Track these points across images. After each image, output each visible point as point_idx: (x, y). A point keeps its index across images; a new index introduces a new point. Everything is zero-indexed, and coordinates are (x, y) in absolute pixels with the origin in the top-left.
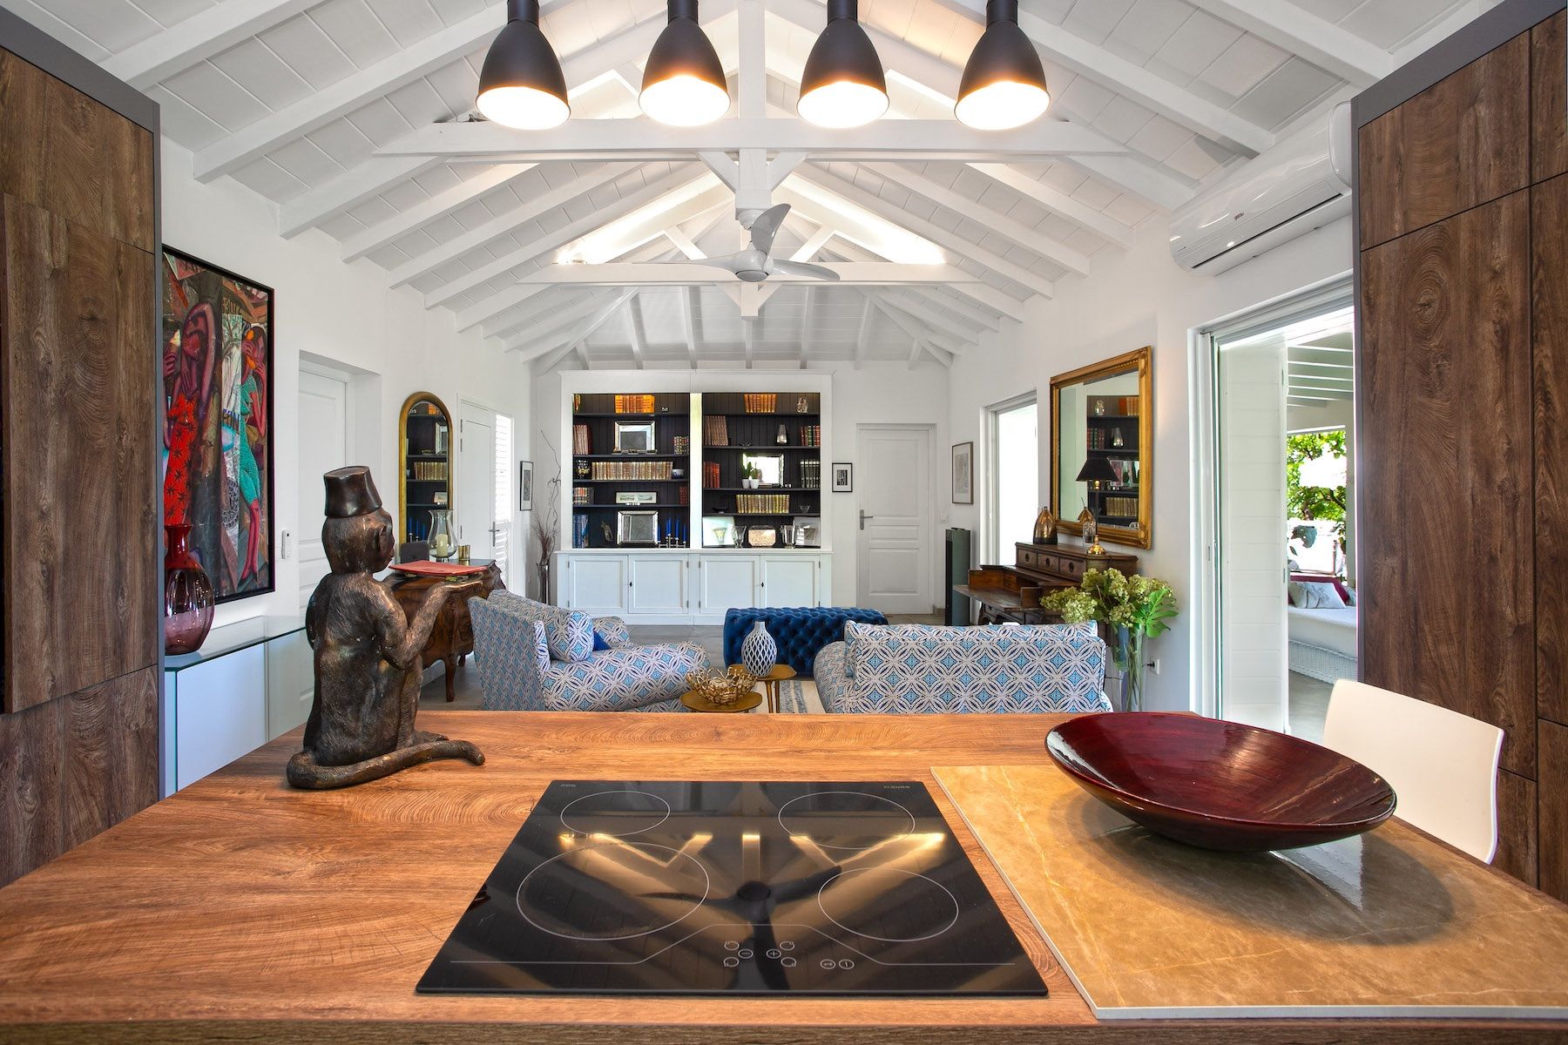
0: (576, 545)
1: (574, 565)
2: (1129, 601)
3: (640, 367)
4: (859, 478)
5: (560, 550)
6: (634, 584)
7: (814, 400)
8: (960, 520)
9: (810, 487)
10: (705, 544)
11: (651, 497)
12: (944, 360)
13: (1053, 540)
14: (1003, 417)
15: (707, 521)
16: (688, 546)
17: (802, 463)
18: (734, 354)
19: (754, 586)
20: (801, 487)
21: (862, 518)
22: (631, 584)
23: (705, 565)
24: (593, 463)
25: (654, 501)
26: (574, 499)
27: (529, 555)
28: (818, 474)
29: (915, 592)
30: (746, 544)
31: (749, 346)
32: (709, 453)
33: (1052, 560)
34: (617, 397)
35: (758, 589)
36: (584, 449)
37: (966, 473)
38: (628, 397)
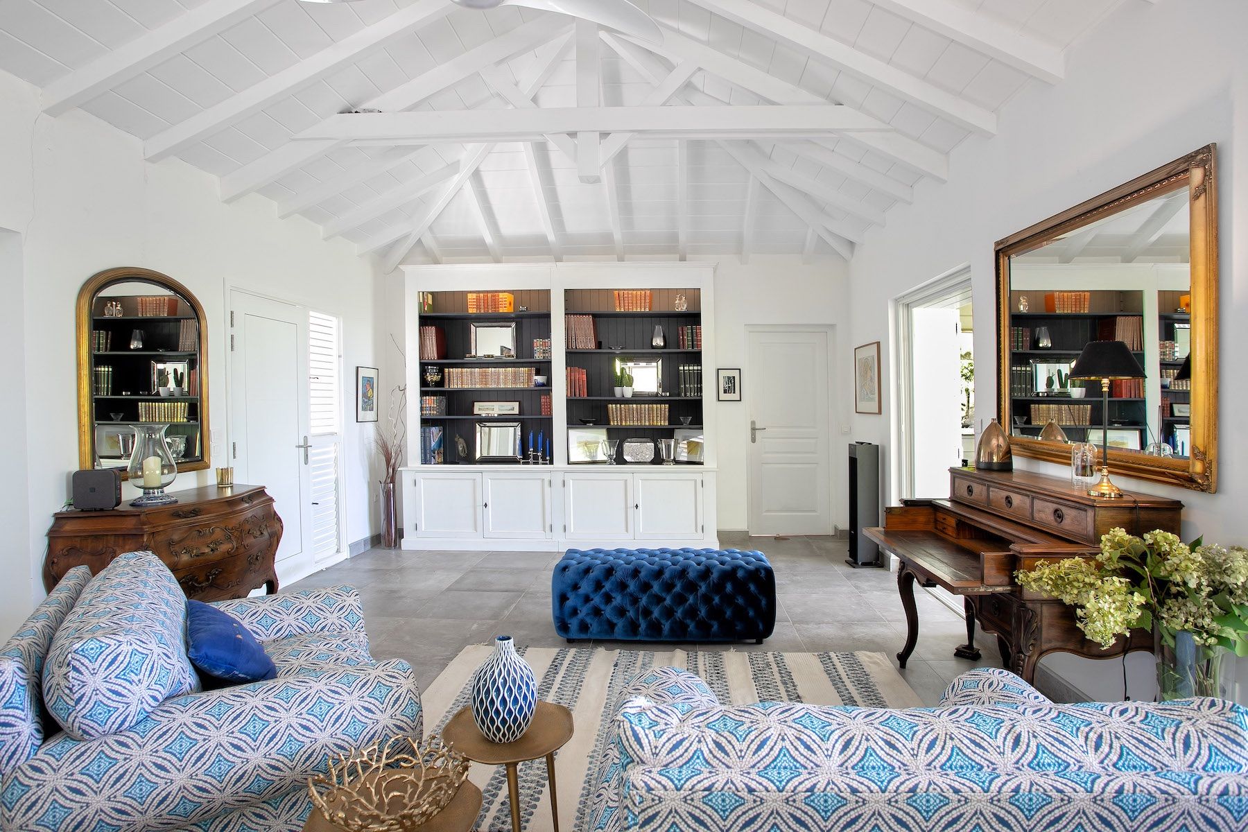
0: (425, 461)
1: (422, 484)
2: (1210, 595)
3: (497, 261)
4: (748, 385)
5: (407, 465)
6: (489, 505)
7: (694, 295)
8: (865, 432)
9: (691, 395)
10: (572, 459)
11: (512, 408)
12: (843, 250)
13: (1006, 467)
14: (916, 311)
15: (573, 433)
16: (551, 462)
17: (681, 368)
18: (602, 247)
19: (626, 508)
20: (679, 395)
21: (754, 429)
22: (486, 505)
23: (570, 483)
24: (446, 370)
25: (516, 411)
26: (422, 409)
27: (372, 470)
28: (700, 381)
29: (814, 511)
30: (620, 460)
31: (618, 236)
32: (573, 357)
33: (1017, 499)
34: (470, 296)
35: (631, 511)
36: (432, 353)
37: (872, 379)
38: (482, 295)
